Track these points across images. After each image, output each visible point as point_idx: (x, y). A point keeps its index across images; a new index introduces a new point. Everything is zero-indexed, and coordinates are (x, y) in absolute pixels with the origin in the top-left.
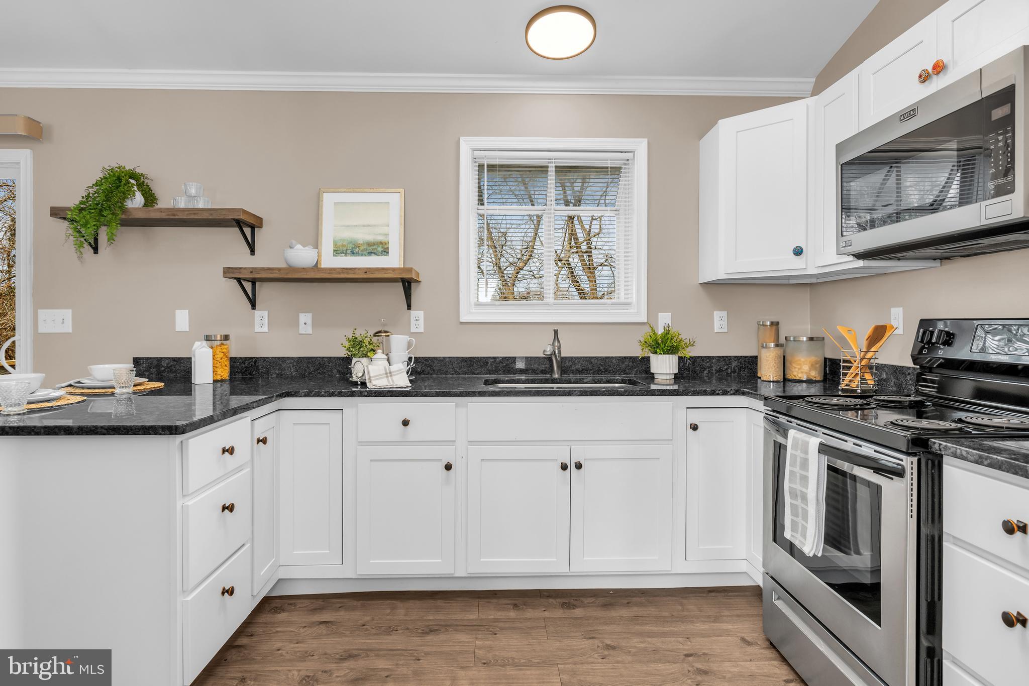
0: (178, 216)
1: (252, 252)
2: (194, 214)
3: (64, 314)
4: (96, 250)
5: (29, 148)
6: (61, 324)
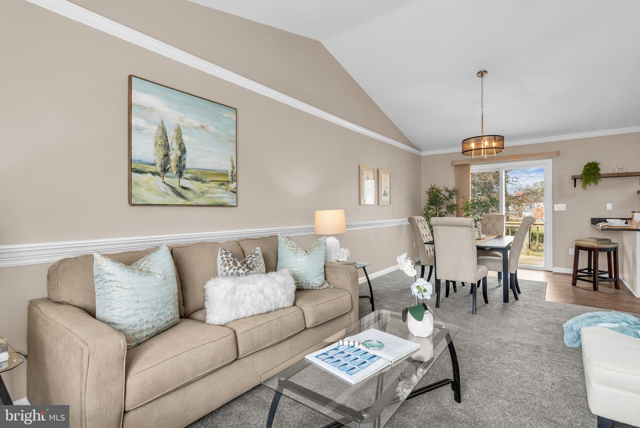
3: (563, 205)
4: (575, 186)
5: (551, 159)
6: (562, 208)
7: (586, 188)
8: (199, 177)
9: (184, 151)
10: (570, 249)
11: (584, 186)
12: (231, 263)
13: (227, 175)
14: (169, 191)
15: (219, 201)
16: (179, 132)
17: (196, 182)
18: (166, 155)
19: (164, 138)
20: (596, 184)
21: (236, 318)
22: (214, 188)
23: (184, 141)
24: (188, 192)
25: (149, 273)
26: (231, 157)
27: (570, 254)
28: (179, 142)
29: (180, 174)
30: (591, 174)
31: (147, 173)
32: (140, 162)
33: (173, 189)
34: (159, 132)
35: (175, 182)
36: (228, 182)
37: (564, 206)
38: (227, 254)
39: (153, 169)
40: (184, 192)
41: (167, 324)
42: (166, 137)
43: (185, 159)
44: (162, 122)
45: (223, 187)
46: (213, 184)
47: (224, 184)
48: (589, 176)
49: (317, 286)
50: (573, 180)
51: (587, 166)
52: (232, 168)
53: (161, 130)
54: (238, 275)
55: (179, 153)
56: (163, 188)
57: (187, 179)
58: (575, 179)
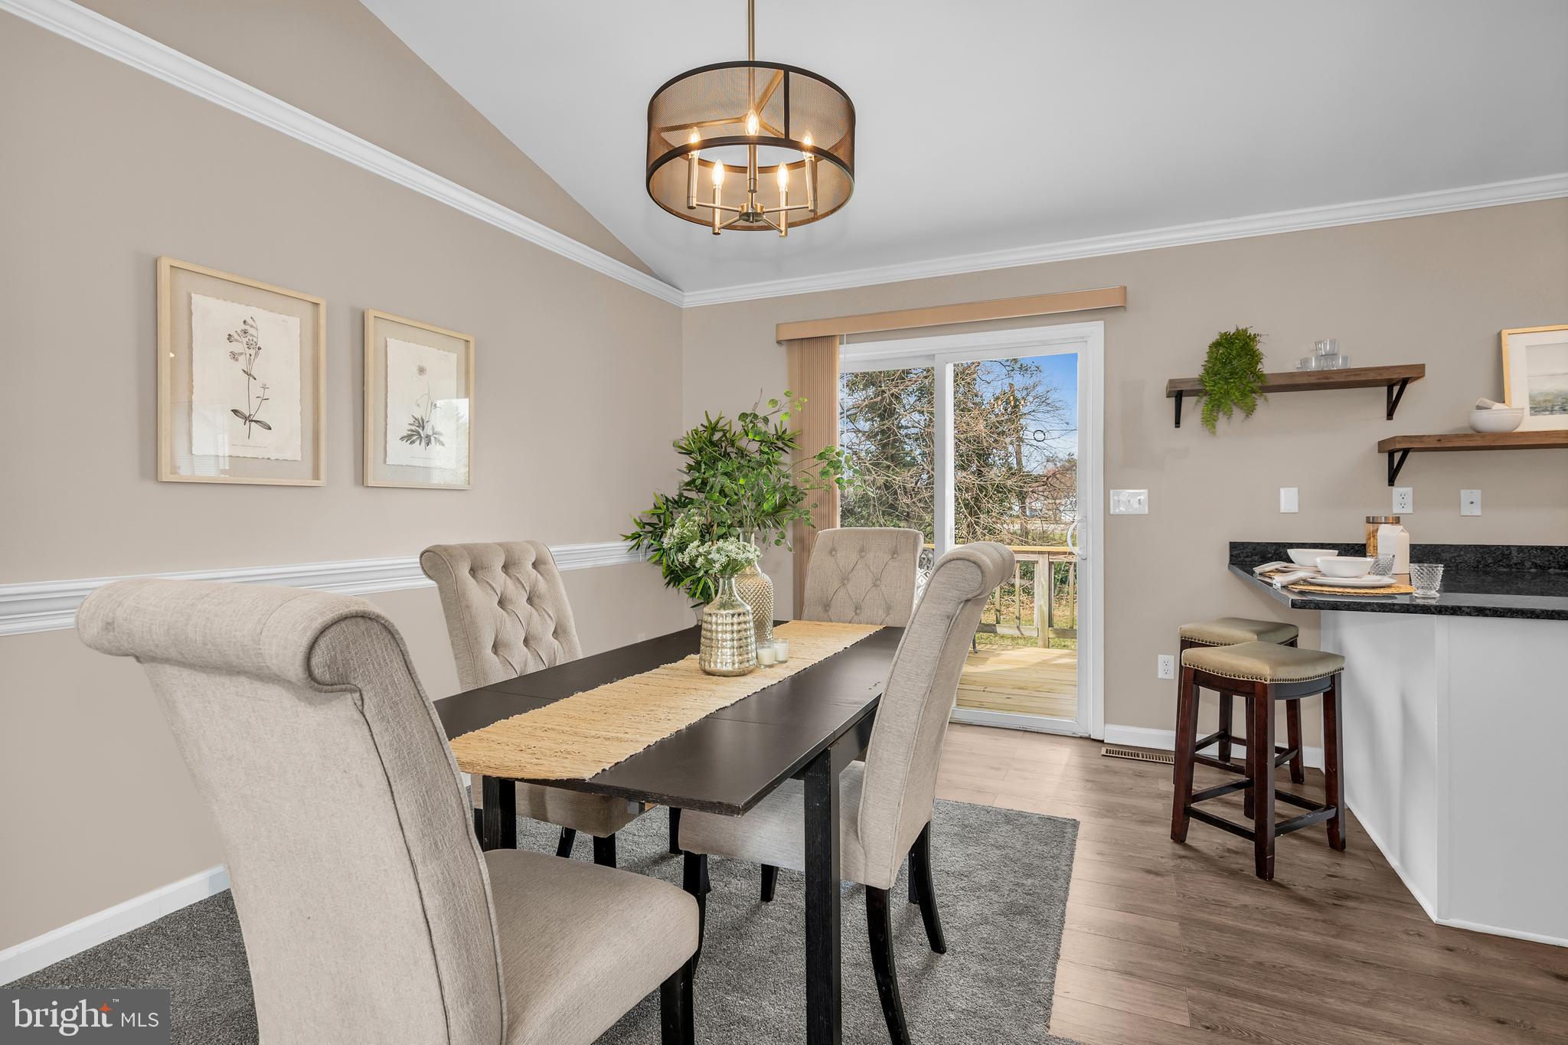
0: (1333, 378)
1: (1390, 415)
2: (1356, 375)
3: (1140, 494)
4: (1178, 423)
5: (1101, 320)
6: (1136, 505)
7: (1214, 427)
10: (1161, 658)
11: (1209, 421)
20: (1250, 411)
27: (1161, 675)
30: (1232, 374)
37: (1143, 494)
48: (1226, 380)
50: (1173, 400)
51: (1216, 345)
58: (1178, 395)
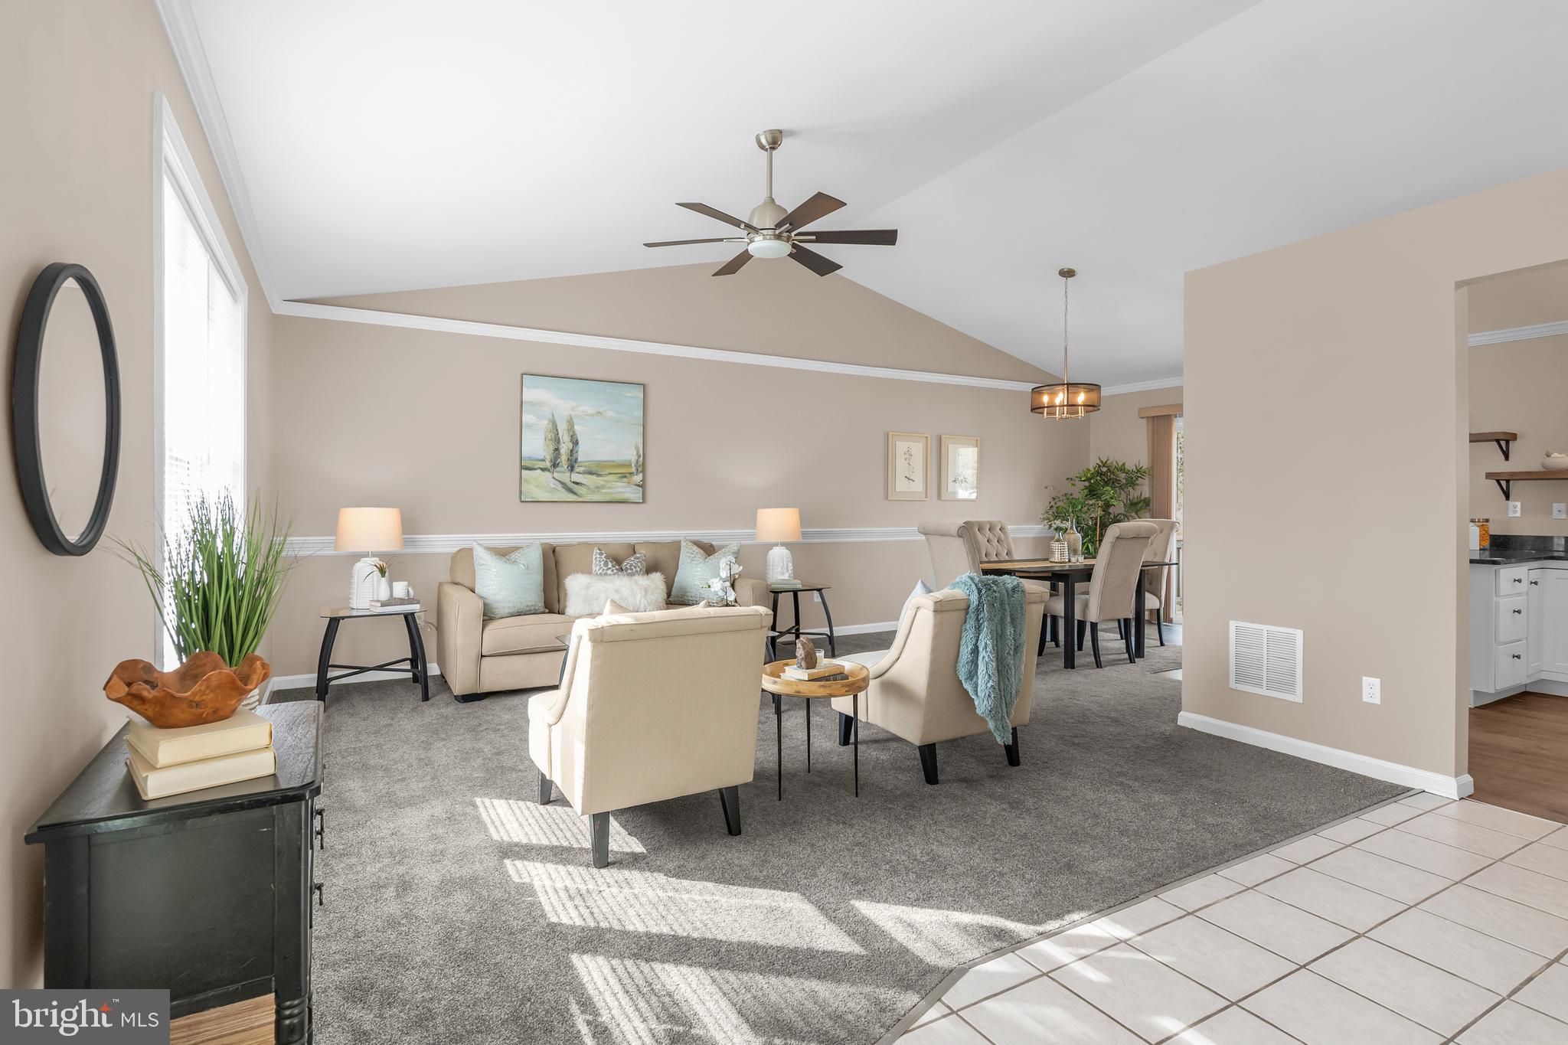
1: (1505, 454)
8: (594, 469)
9: (576, 443)
12: (602, 563)
13: (631, 465)
14: (559, 487)
15: (619, 497)
16: (571, 423)
17: (590, 476)
18: (557, 450)
19: (555, 431)
21: (590, 612)
22: (612, 481)
23: (577, 432)
24: (580, 487)
25: (515, 562)
26: (636, 443)
28: (571, 433)
29: (572, 468)
31: (536, 469)
32: (530, 459)
33: (563, 484)
34: (549, 426)
35: (566, 477)
36: (631, 474)
38: (601, 554)
39: (542, 465)
40: (575, 488)
41: (528, 609)
42: (557, 430)
43: (577, 452)
44: (553, 415)
45: (625, 479)
46: (610, 478)
47: (625, 477)
49: (714, 601)
52: (637, 457)
53: (551, 424)
54: (606, 574)
55: (571, 446)
56: (553, 484)
57: (579, 473)
